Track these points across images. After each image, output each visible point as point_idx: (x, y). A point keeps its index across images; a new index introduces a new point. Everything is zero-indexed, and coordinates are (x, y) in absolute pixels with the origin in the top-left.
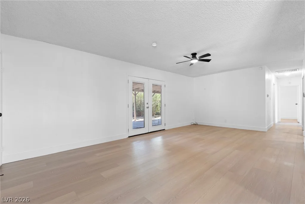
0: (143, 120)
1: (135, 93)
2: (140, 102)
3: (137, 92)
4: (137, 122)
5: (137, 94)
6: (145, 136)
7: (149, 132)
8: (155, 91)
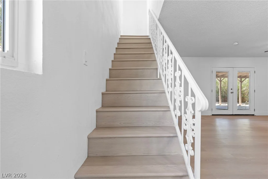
0: (227, 105)
1: (221, 79)
2: (226, 87)
3: (222, 79)
4: (222, 106)
5: (222, 80)
6: (231, 117)
7: (234, 114)
8: (240, 76)
